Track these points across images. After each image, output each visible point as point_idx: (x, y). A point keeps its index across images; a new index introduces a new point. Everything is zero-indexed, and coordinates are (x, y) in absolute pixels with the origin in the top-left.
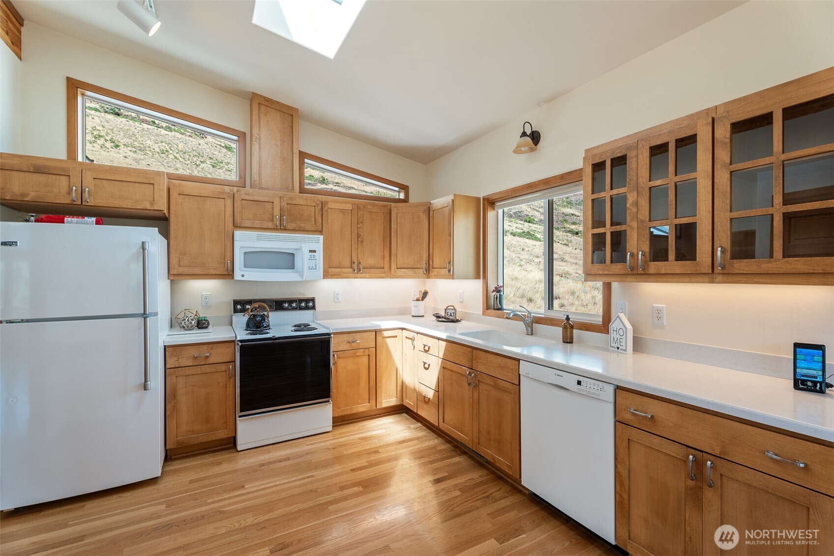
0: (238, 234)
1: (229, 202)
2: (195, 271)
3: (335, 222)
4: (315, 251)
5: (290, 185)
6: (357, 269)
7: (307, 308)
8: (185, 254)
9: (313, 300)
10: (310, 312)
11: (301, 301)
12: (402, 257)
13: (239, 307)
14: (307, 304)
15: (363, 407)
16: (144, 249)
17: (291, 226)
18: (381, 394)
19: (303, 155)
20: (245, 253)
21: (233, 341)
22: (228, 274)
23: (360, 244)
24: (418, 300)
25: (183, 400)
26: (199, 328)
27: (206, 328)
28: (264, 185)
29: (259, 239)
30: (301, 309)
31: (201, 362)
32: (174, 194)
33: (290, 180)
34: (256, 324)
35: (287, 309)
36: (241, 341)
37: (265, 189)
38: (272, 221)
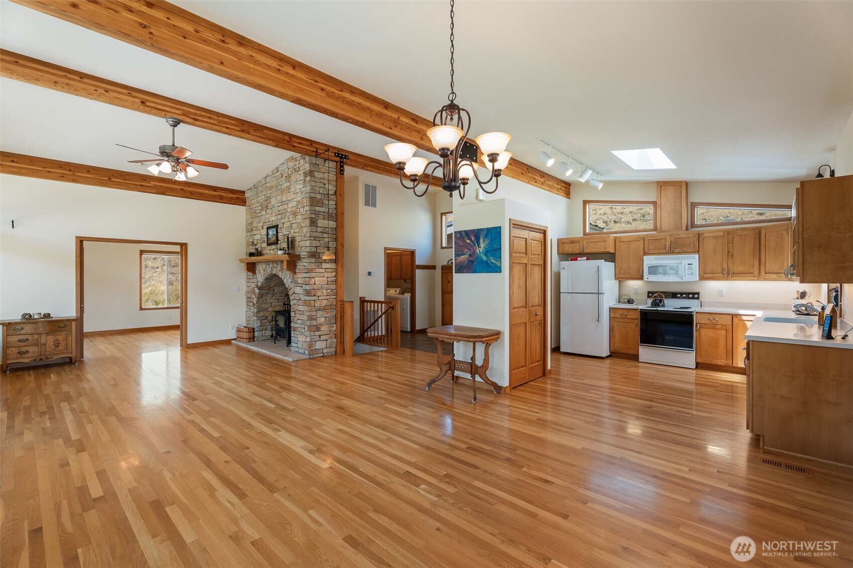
0: (645, 258)
1: (642, 242)
2: (626, 276)
3: (709, 245)
4: (692, 264)
5: (680, 226)
6: (729, 274)
7: (693, 298)
8: (621, 269)
9: (698, 294)
10: (697, 301)
11: (689, 294)
12: (771, 265)
13: (650, 295)
14: (695, 296)
15: (721, 362)
16: (598, 268)
17: (676, 251)
18: (737, 357)
19: (694, 205)
20: (649, 267)
21: (638, 309)
22: (641, 278)
23: (730, 257)
24: (797, 298)
25: (616, 332)
26: (629, 303)
27: (633, 303)
28: (663, 229)
29: (656, 259)
30: (689, 298)
31: (624, 317)
32: (617, 242)
33: (680, 224)
34: (655, 304)
35: (679, 298)
37: (664, 232)
38: (665, 249)
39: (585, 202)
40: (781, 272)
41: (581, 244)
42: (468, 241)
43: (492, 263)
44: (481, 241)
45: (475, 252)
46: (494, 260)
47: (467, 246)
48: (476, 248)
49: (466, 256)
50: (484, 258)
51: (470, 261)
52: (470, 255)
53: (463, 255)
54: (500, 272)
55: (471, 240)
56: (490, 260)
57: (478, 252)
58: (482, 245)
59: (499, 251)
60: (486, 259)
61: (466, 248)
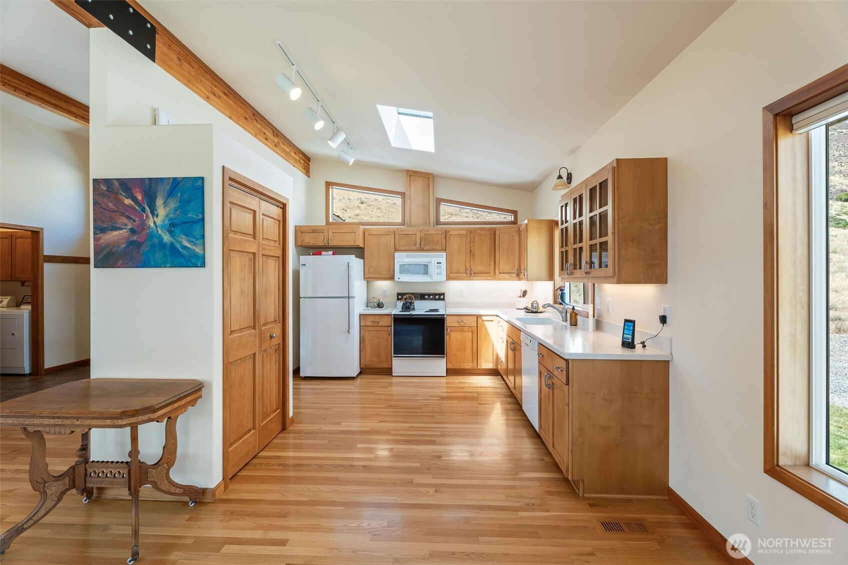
0: (396, 254)
1: (392, 236)
2: (376, 276)
3: (455, 243)
4: (440, 263)
5: (428, 222)
6: (470, 274)
7: (439, 299)
8: (371, 267)
9: (443, 294)
10: (442, 302)
11: (436, 294)
12: (503, 265)
13: (400, 297)
14: (440, 297)
15: (468, 366)
16: (348, 266)
17: (426, 248)
18: (481, 359)
19: (439, 201)
20: (400, 265)
21: (391, 315)
22: (392, 278)
23: (472, 257)
24: (520, 297)
25: (367, 343)
26: (379, 308)
27: (382, 307)
28: (413, 224)
29: (408, 257)
30: (436, 299)
31: (376, 325)
32: (366, 235)
33: (428, 219)
34: (407, 307)
35: (427, 299)
36: (394, 315)
37: (413, 226)
38: (416, 245)
39: (328, 185)
40: (513, 272)
41: (326, 234)
42: (128, 201)
43: (185, 247)
44: (159, 202)
45: (143, 225)
46: (190, 242)
47: (125, 211)
48: (147, 216)
49: (124, 233)
50: (167, 238)
51: (132, 243)
52: (133, 231)
53: (116, 229)
54: (203, 265)
55: (134, 199)
56: (180, 243)
57: (152, 225)
58: (162, 211)
59: (200, 224)
60: (171, 239)
61: (123, 214)
